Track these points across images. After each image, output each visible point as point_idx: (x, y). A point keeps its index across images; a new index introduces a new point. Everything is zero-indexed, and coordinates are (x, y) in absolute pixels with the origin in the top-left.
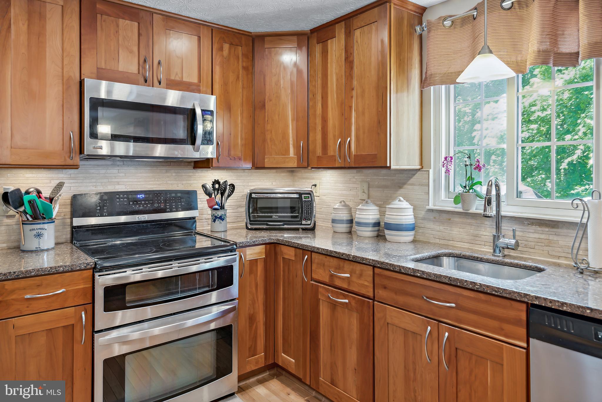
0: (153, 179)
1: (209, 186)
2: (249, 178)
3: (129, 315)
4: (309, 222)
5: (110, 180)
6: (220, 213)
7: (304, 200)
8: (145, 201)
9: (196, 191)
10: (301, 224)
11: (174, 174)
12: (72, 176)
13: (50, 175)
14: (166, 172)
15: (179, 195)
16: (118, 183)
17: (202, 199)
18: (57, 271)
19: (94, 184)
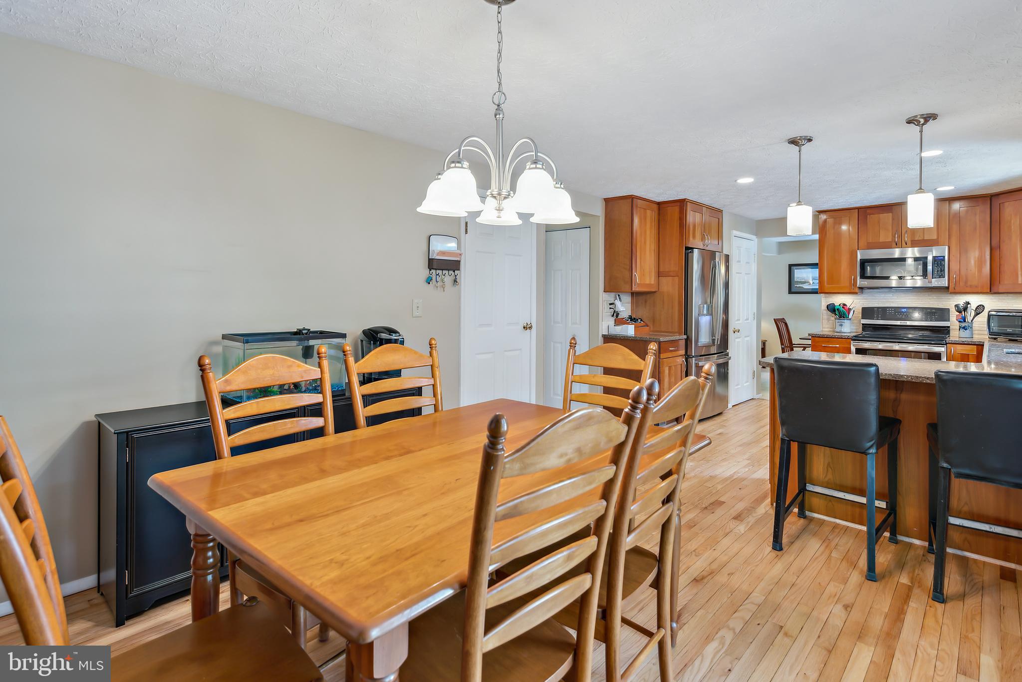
1: (961, 306)
6: (963, 325)
8: (906, 313)
9: (949, 309)
11: (934, 297)
12: (865, 298)
14: (928, 296)
15: (934, 311)
16: (893, 302)
17: (954, 315)
18: (835, 337)
19: (878, 302)
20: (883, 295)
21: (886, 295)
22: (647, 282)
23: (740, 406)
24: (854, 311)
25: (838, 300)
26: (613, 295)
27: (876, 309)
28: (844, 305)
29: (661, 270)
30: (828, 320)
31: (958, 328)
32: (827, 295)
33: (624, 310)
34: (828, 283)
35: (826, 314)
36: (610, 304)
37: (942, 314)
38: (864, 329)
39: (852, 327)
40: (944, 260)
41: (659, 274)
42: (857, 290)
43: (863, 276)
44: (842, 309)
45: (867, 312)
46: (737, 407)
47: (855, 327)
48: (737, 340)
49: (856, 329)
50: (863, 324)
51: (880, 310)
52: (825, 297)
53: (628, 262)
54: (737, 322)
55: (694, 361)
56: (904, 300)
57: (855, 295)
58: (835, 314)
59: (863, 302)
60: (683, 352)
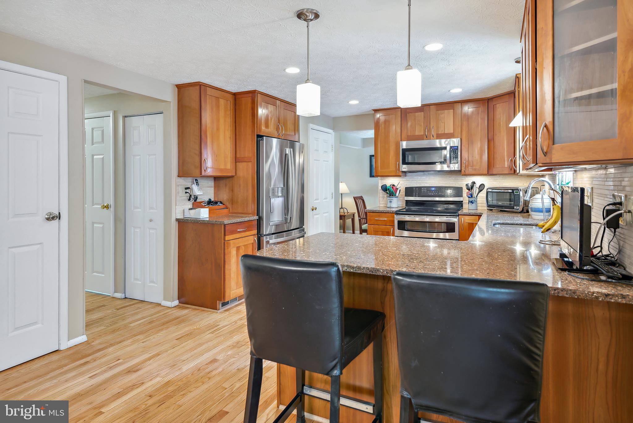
0: (442, 181)
1: (470, 185)
2: (503, 181)
3: (406, 233)
4: (518, 208)
5: (422, 181)
6: (471, 199)
7: (515, 194)
8: (434, 191)
9: (462, 187)
10: (514, 209)
11: (453, 179)
12: (408, 179)
13: (400, 179)
16: (426, 183)
17: (465, 192)
18: (383, 212)
19: (415, 183)
20: (420, 177)
21: (422, 177)
22: (222, 167)
24: (400, 191)
25: (390, 181)
26: (190, 179)
27: (414, 189)
28: (394, 185)
29: (238, 156)
30: (383, 197)
31: (468, 201)
32: (382, 178)
33: (202, 193)
34: (381, 169)
35: (381, 193)
36: (186, 189)
37: (458, 191)
38: (406, 205)
39: (399, 203)
40: (457, 149)
41: (237, 160)
42: (401, 174)
43: (404, 163)
44: (391, 189)
45: (409, 191)
47: (400, 203)
48: (315, 216)
49: (402, 205)
50: (406, 200)
51: (417, 189)
52: (381, 180)
53: (197, 147)
54: (315, 202)
55: (265, 239)
56: (434, 181)
57: (400, 178)
58: (387, 193)
59: (406, 183)
60: (255, 232)
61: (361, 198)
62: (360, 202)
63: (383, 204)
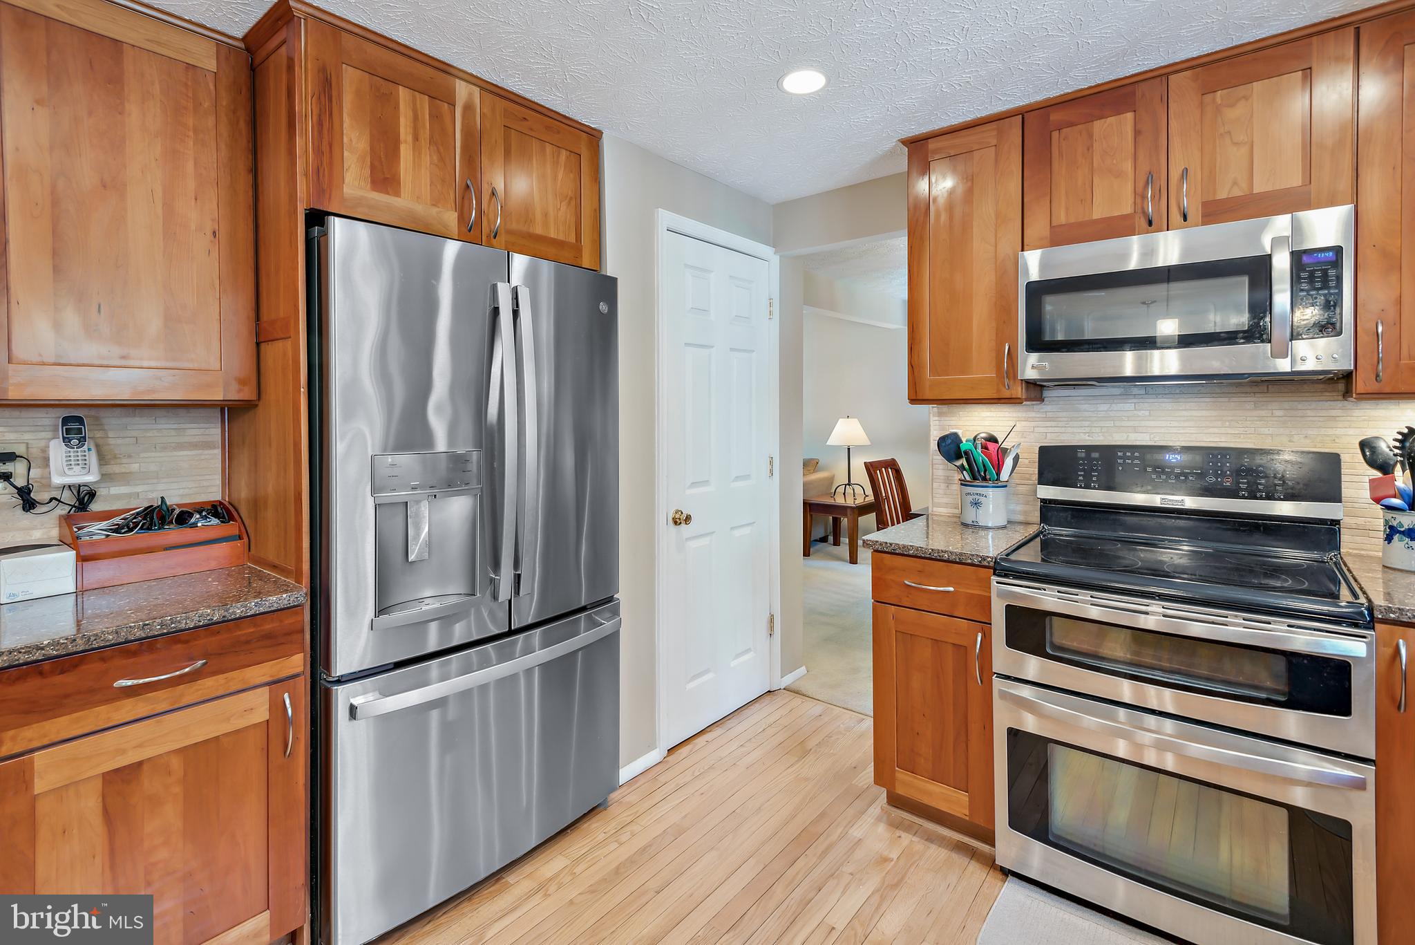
0: (1219, 423)
1: (1387, 443)
5: (1118, 424)
6: (1405, 520)
8: (1182, 468)
9: (1337, 456)
12: (1049, 415)
13: (1015, 415)
16: (1135, 430)
17: (1356, 476)
18: (940, 556)
19: (1087, 430)
20: (1104, 407)
21: (1115, 407)
23: (701, 741)
24: (1016, 459)
25: (974, 422)
27: (1081, 454)
28: (993, 440)
30: (948, 481)
32: (945, 408)
34: (934, 371)
35: (940, 465)
38: (1044, 518)
39: (1012, 507)
40: (1337, 261)
41: (259, 332)
42: (1019, 391)
43: (1037, 343)
44: (979, 455)
45: (1057, 463)
46: (684, 751)
47: (1019, 508)
49: (1025, 513)
50: (1043, 501)
51: (1095, 455)
52: (940, 414)
54: (689, 492)
55: (343, 696)
56: (1176, 424)
57: (1017, 407)
58: (962, 468)
59: (1042, 430)
60: (298, 662)
61: (892, 465)
62: (885, 476)
63: (946, 505)
